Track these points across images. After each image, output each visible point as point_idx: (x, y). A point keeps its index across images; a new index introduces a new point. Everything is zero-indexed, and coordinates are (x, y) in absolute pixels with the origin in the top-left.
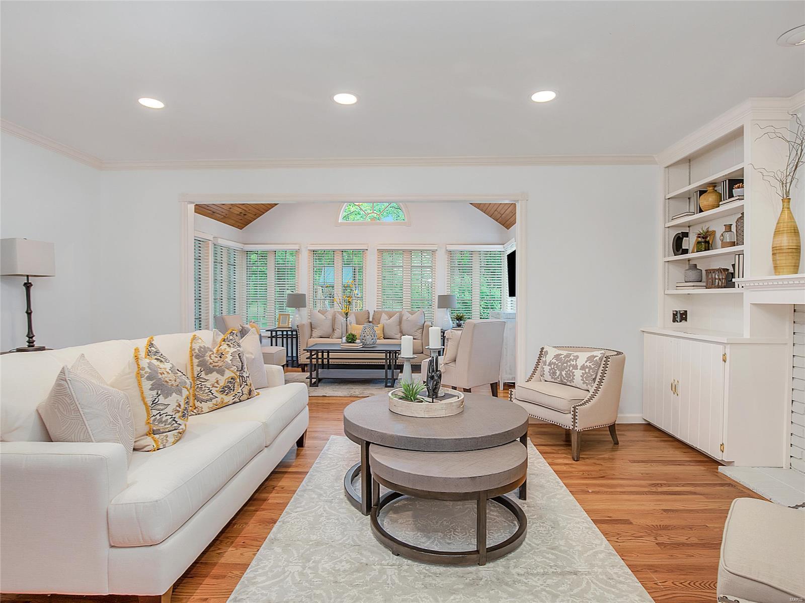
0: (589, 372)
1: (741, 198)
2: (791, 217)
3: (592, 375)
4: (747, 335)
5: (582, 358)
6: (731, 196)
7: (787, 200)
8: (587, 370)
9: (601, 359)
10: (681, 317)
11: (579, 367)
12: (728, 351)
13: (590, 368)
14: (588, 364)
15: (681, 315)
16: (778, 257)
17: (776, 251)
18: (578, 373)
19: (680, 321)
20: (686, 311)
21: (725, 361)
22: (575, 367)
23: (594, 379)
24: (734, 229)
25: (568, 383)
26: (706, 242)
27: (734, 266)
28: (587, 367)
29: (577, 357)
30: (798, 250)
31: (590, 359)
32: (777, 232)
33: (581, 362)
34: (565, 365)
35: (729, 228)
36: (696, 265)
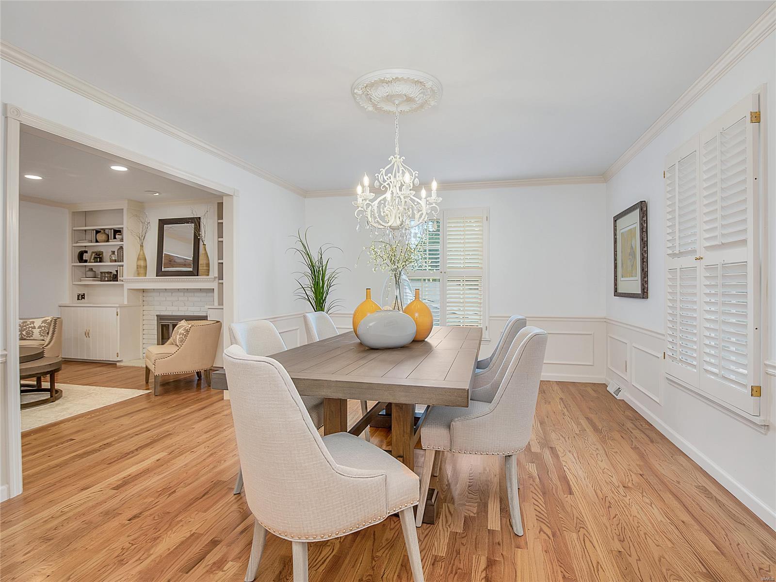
0: (45, 329)
1: (122, 240)
2: (144, 254)
3: (46, 331)
4: (126, 303)
5: (38, 323)
6: (115, 238)
7: (142, 246)
8: (43, 328)
9: (51, 321)
10: (82, 297)
11: (37, 327)
12: (119, 311)
13: (45, 327)
14: (43, 325)
15: (82, 296)
16: (139, 269)
17: (138, 267)
18: (36, 332)
19: (81, 299)
20: (84, 294)
21: (117, 315)
22: (34, 328)
23: (48, 333)
24: (116, 253)
25: (28, 338)
26: (100, 258)
27: (117, 271)
28: (43, 326)
29: (33, 323)
30: (146, 267)
31: (44, 322)
32: (138, 259)
33: (37, 324)
34: (25, 328)
35: (113, 253)
36: (92, 269)
